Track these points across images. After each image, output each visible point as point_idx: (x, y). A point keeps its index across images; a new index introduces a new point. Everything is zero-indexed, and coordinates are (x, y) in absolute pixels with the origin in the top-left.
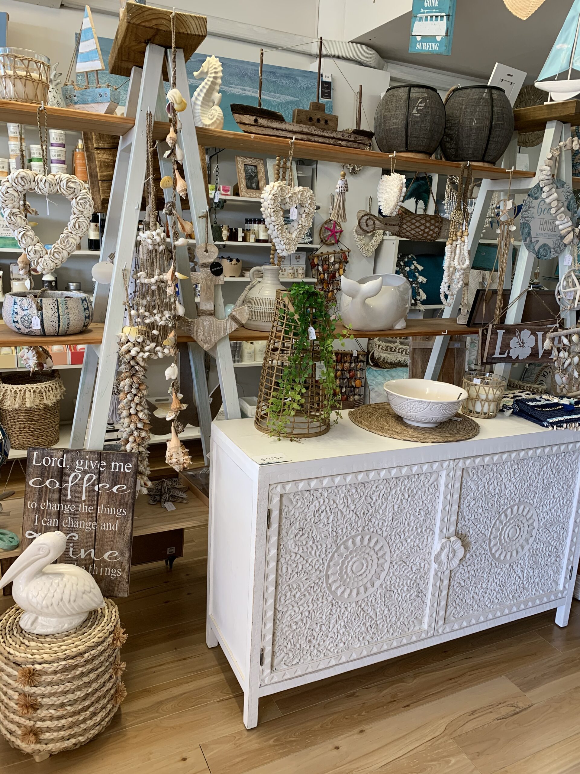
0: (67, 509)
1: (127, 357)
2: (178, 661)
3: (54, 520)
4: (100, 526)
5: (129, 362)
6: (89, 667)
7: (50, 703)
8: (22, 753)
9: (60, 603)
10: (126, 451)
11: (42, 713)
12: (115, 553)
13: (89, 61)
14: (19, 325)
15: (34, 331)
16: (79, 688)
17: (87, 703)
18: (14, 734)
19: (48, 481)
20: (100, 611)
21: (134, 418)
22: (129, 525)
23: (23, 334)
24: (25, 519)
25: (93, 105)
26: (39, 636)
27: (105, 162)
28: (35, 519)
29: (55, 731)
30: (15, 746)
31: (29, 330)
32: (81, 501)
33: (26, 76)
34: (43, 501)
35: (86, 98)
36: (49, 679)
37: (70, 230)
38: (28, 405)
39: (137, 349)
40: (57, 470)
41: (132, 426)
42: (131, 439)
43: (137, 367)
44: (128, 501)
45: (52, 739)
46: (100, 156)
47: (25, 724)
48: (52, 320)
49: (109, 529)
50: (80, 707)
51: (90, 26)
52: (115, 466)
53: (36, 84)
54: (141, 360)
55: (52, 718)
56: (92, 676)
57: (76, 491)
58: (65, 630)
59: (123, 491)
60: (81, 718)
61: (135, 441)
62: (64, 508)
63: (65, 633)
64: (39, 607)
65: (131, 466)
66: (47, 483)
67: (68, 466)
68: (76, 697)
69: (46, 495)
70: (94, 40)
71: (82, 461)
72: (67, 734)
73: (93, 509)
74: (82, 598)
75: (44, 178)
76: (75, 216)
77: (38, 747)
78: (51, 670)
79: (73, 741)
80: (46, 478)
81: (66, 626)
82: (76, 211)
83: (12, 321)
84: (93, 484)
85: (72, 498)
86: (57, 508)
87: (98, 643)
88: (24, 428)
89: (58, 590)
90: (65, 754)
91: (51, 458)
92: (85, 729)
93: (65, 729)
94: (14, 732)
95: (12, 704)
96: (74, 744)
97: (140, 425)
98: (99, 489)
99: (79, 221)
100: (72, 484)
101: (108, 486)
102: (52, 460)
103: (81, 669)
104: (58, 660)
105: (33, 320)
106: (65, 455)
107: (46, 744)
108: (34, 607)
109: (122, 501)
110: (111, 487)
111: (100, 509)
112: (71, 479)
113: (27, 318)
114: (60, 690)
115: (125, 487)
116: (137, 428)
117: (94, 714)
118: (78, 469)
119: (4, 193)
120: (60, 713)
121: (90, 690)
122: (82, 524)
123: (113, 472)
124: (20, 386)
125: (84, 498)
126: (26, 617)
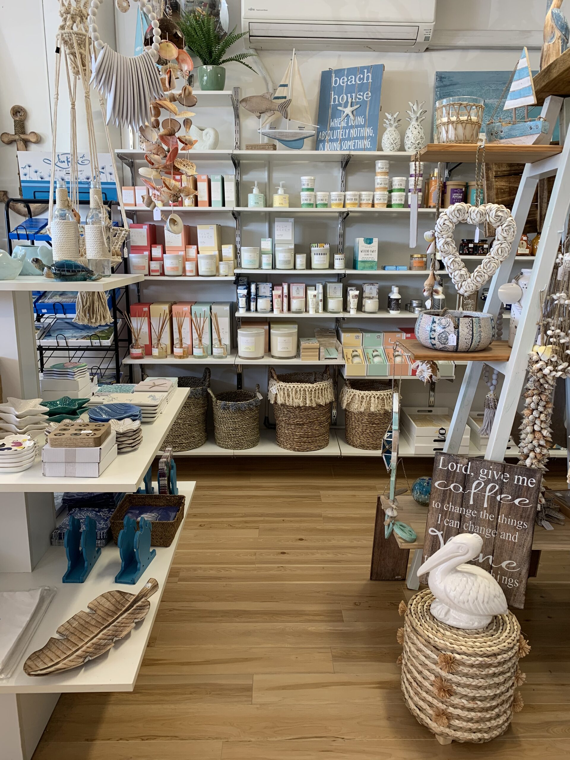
0: (469, 513)
1: (539, 375)
2: (556, 685)
3: (456, 522)
4: (500, 534)
5: (539, 380)
6: (500, 669)
7: (464, 693)
8: (430, 732)
9: (475, 601)
10: (526, 466)
11: (456, 700)
12: (513, 563)
13: (521, 97)
14: (436, 342)
15: (448, 347)
16: (490, 687)
17: (494, 703)
18: (424, 712)
19: (452, 485)
20: (500, 617)
21: (538, 435)
22: (529, 538)
23: (436, 350)
24: (429, 517)
25: (520, 138)
26: (451, 627)
27: (502, 189)
28: (438, 518)
29: (464, 721)
30: (424, 723)
31: (444, 346)
32: (483, 509)
33: (467, 120)
34: (446, 502)
35: (513, 133)
36: (466, 670)
37: (492, 255)
38: (372, 409)
39: (550, 368)
40: (462, 476)
41: (535, 443)
42: (532, 455)
43: (546, 386)
44: (529, 515)
45: (461, 728)
46: (497, 183)
47: (438, 705)
48: (466, 337)
49: (508, 539)
50: (488, 705)
51: (527, 65)
52: (519, 479)
53: (473, 126)
54: (551, 378)
55: (463, 708)
56: (501, 679)
57: (479, 498)
58: (475, 628)
59: (525, 504)
60: (488, 716)
61: (536, 456)
62: (466, 512)
63: (475, 631)
64: (456, 601)
65: (534, 481)
66: (452, 487)
67: (472, 474)
68: (487, 695)
69: (450, 497)
70: (529, 78)
71: (486, 471)
72: (475, 727)
73: (494, 518)
74: (494, 601)
75: (477, 209)
76: (499, 242)
77: (447, 730)
78: (469, 662)
79: (479, 735)
80: (451, 482)
81: (476, 624)
82: (500, 238)
83: (429, 338)
84: (496, 494)
85: (474, 504)
86: (459, 511)
87: (509, 648)
88: (366, 430)
89: (473, 588)
90: (469, 745)
91: (457, 463)
92: (490, 728)
93: (473, 721)
94: (425, 710)
95: (426, 684)
96: (479, 739)
97: (542, 442)
98: (501, 499)
99: (502, 246)
100: (475, 491)
101: (510, 498)
102: (457, 466)
103: (493, 669)
104: (476, 655)
105: (450, 337)
106: (470, 463)
107: (455, 730)
108: (451, 600)
109: (524, 514)
110: (513, 499)
111: (501, 518)
112: (474, 485)
113: (444, 336)
114: (474, 684)
115: (528, 501)
116: (540, 445)
117: (498, 716)
118: (482, 478)
119: (442, 225)
120: (471, 705)
121: (498, 692)
122: (483, 530)
123: (516, 484)
124: (367, 392)
125: (485, 505)
126: (439, 607)
